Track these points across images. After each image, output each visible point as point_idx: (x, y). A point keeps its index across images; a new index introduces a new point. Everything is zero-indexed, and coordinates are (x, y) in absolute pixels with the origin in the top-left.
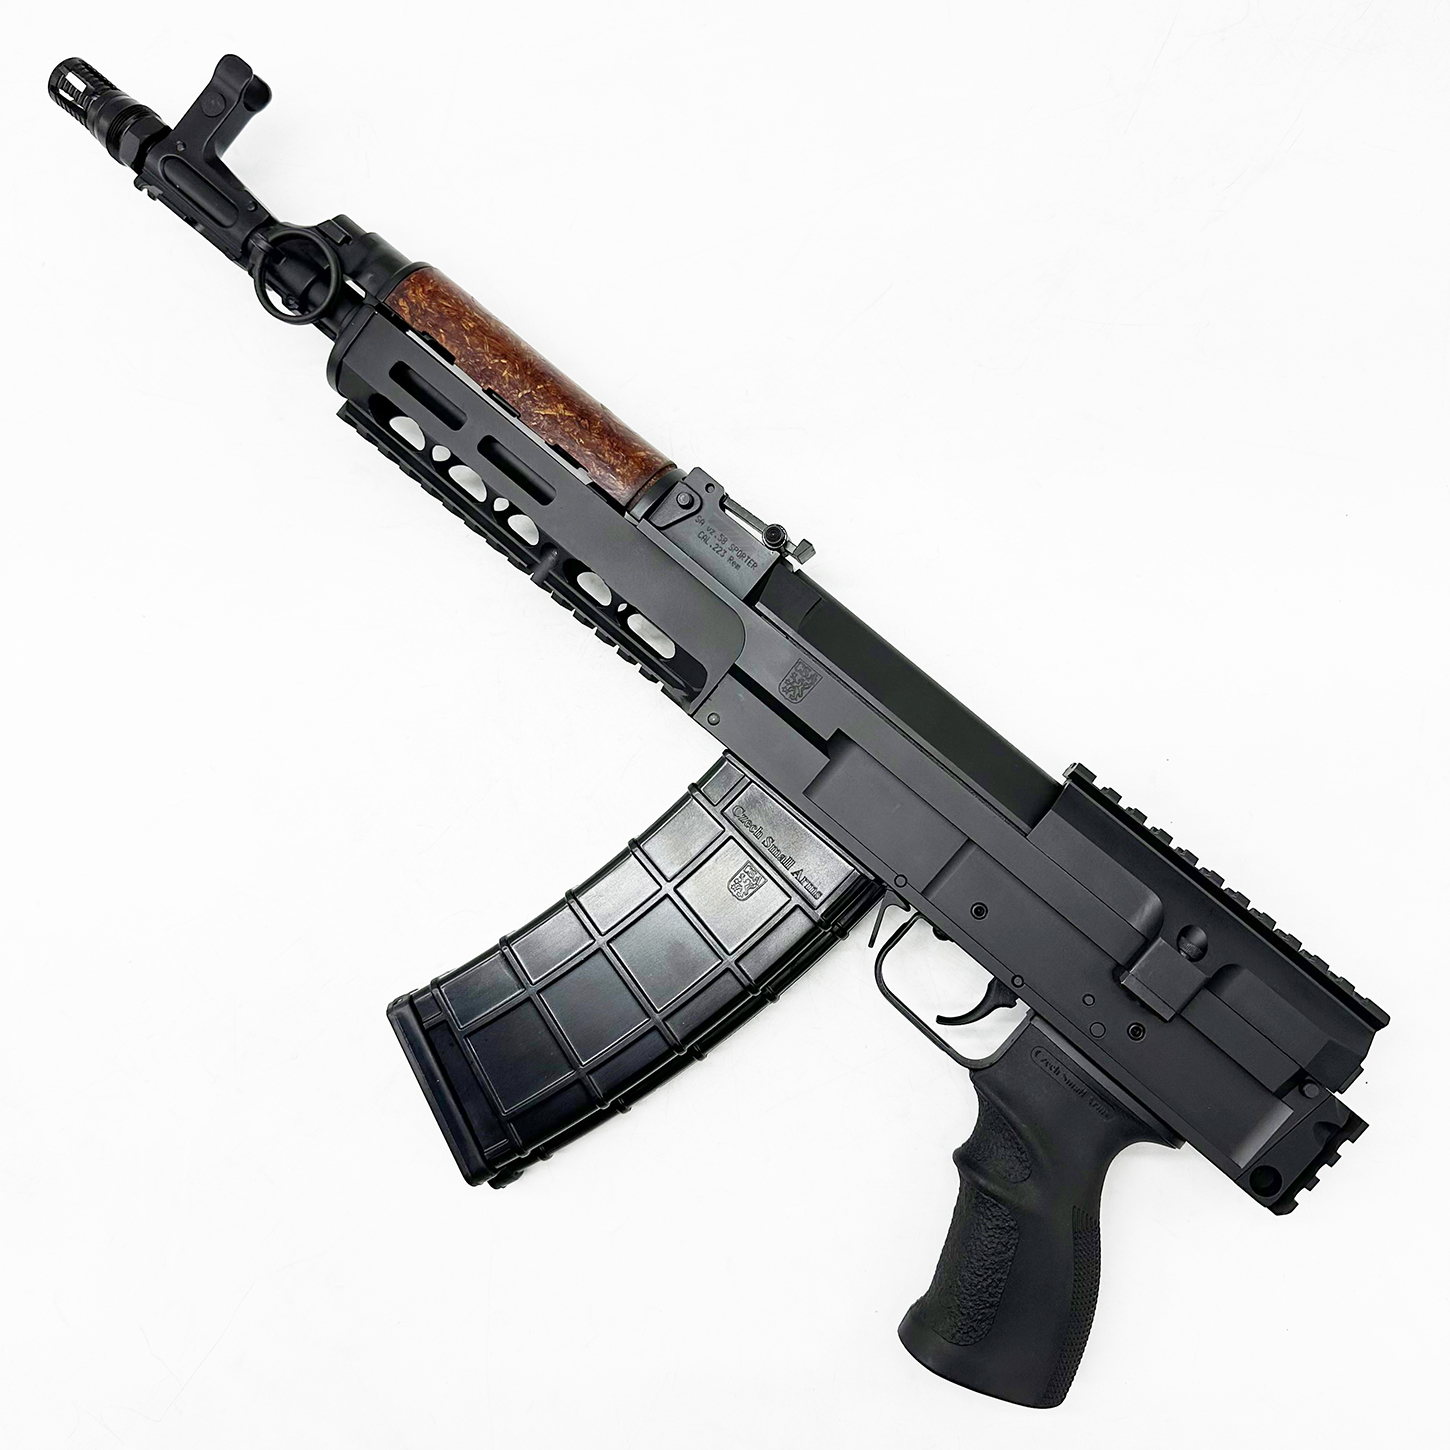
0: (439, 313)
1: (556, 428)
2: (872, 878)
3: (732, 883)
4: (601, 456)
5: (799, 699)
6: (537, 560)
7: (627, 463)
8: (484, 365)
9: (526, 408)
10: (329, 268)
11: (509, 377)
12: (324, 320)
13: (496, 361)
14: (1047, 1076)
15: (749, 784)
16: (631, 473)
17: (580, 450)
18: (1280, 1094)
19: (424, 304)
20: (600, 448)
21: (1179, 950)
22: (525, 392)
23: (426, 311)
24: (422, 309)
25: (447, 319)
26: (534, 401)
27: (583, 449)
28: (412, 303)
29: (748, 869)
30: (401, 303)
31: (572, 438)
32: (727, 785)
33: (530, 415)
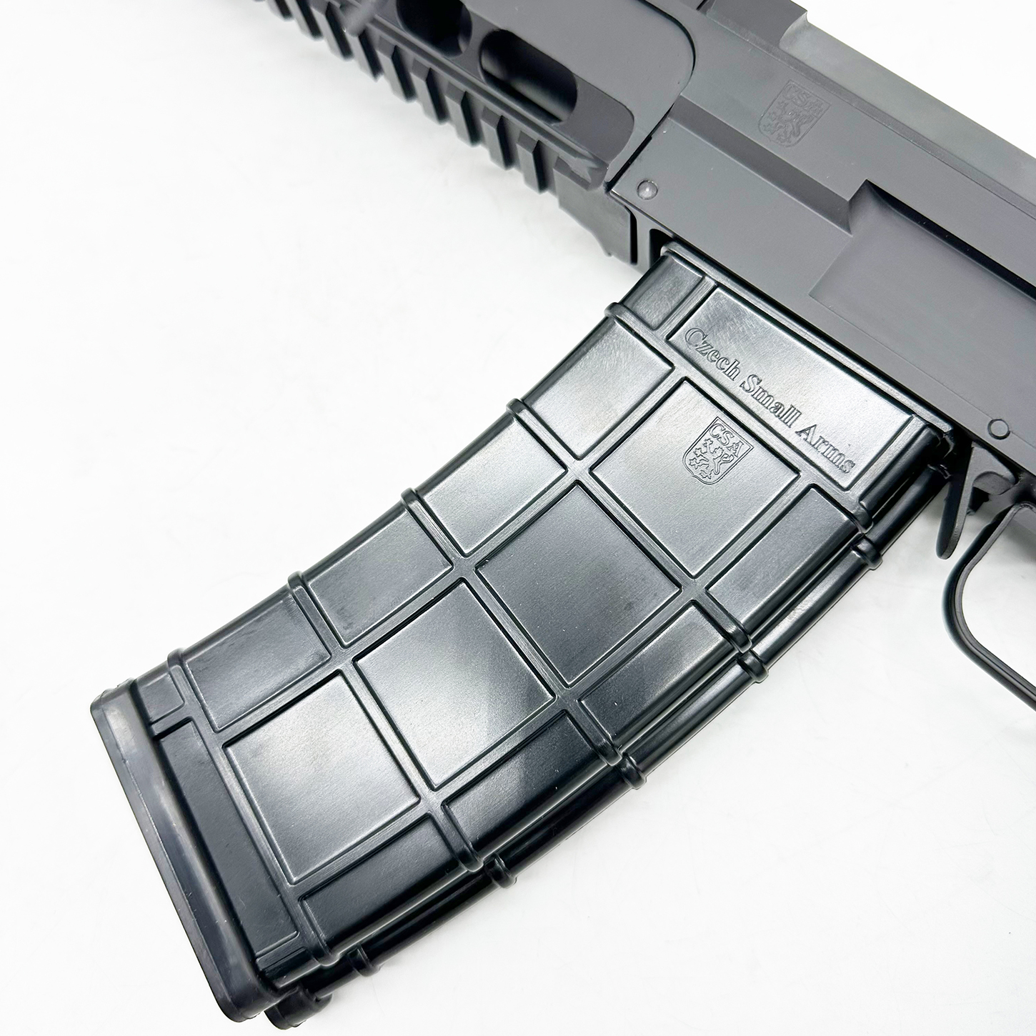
2: (946, 427)
3: (692, 455)
5: (794, 140)
15: (714, 289)
29: (718, 431)
32: (674, 295)
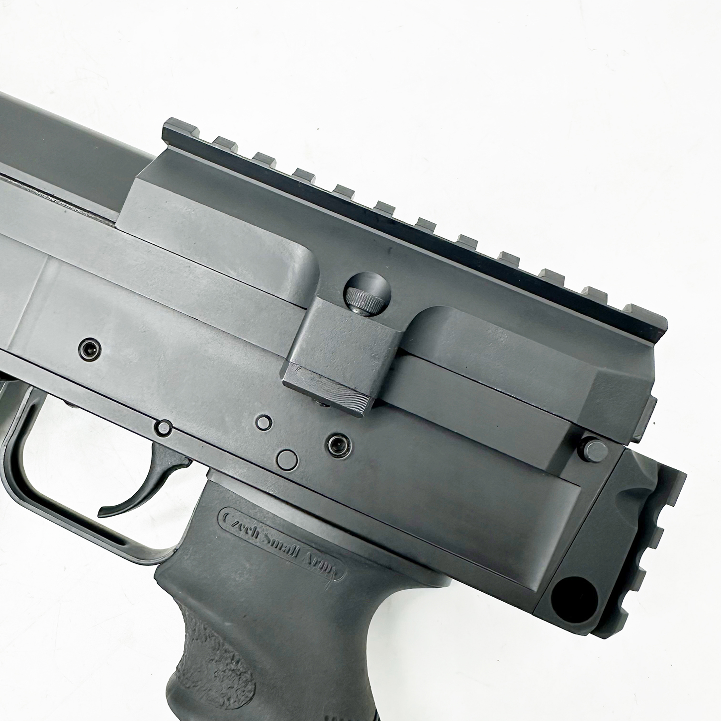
14: (244, 544)
18: (555, 471)
21: (349, 306)
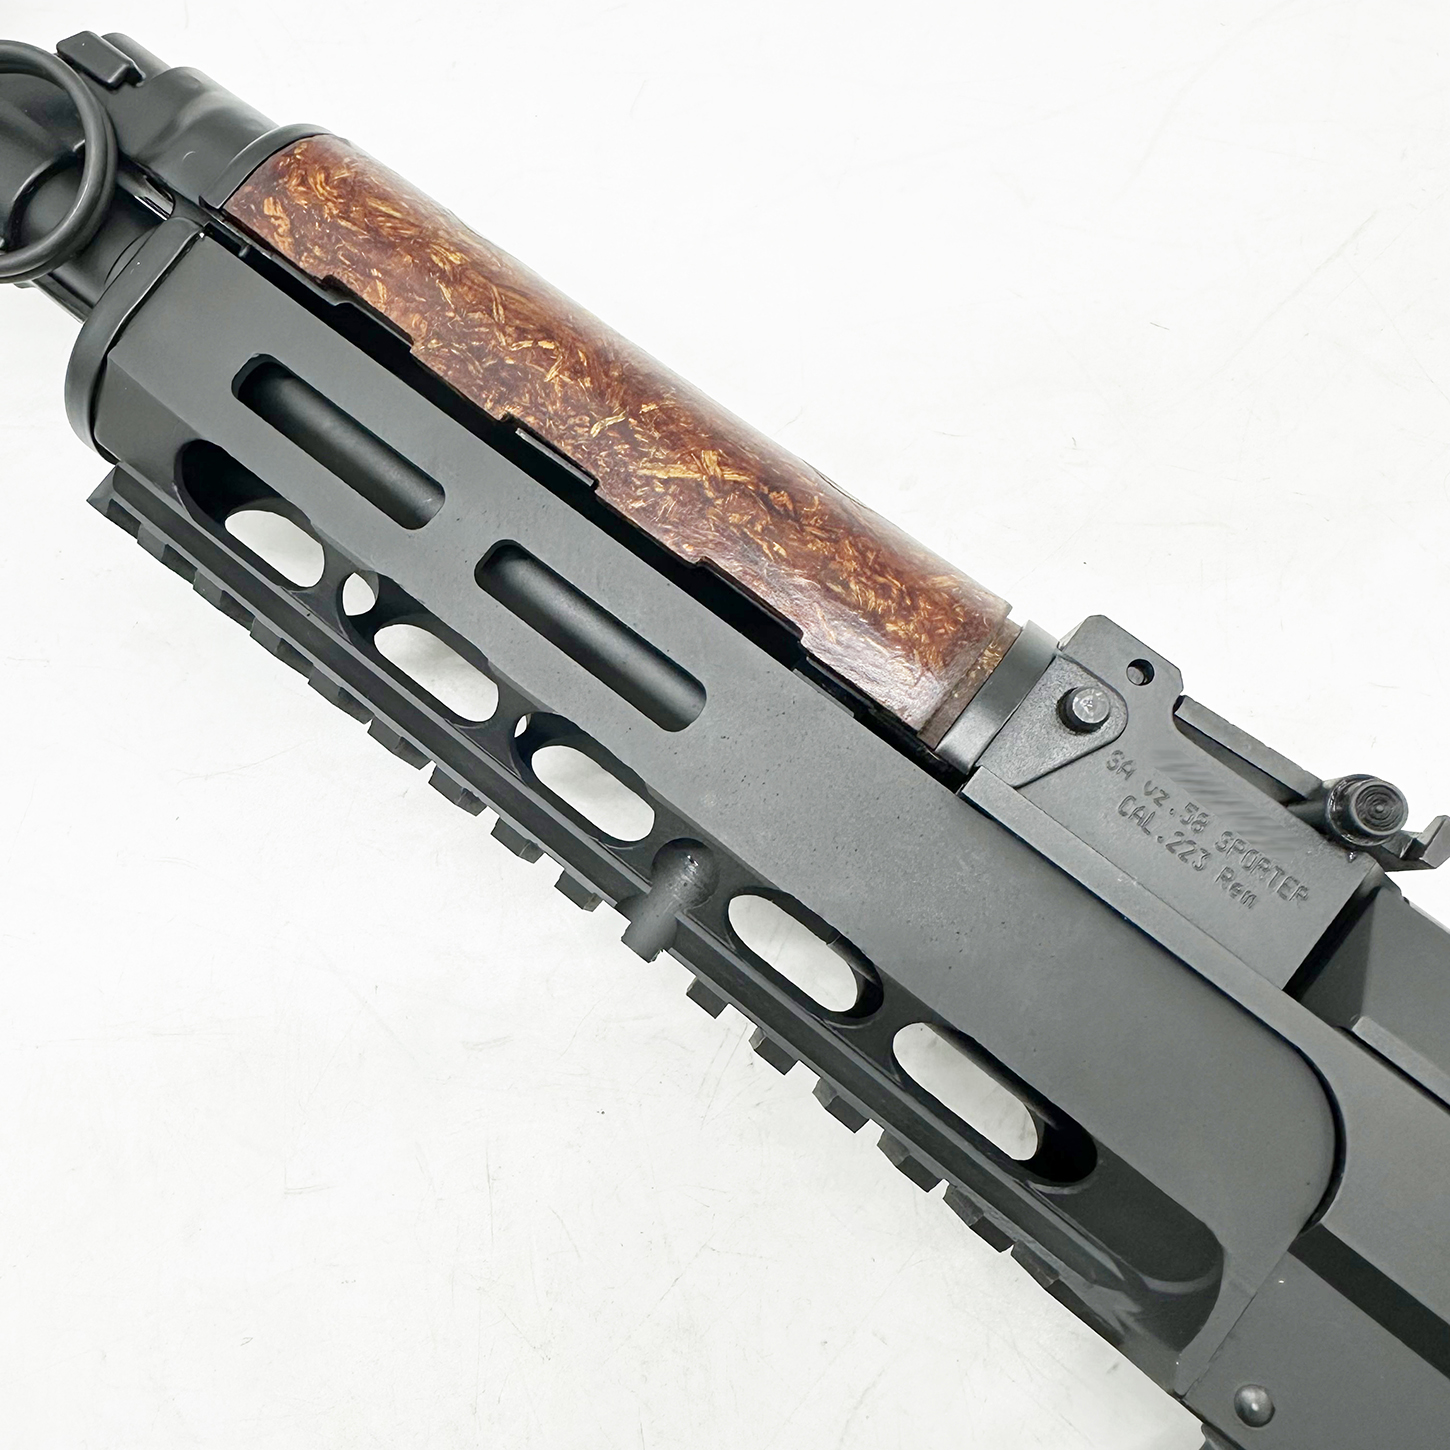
0: (368, 228)
1: (702, 515)
4: (838, 589)
6: (646, 889)
7: (915, 607)
8: (495, 355)
9: (615, 463)
10: (83, 149)
11: (563, 385)
12: (64, 272)
13: (527, 344)
16: (931, 633)
17: (775, 575)
19: (331, 209)
20: (833, 566)
22: (610, 421)
23: (335, 227)
24: (322, 222)
25: (393, 246)
26: (635, 444)
27: (784, 569)
28: (299, 207)
30: (269, 208)
31: (747, 540)
33: (627, 482)
